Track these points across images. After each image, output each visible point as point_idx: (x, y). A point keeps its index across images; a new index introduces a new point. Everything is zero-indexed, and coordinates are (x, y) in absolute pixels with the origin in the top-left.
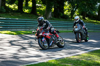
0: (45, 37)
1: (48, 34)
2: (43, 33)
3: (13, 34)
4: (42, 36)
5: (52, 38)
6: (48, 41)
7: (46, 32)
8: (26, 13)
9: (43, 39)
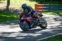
0: (26, 20)
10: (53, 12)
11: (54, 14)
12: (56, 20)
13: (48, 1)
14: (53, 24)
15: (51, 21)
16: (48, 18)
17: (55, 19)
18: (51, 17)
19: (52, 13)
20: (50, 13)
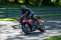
0: (28, 23)
1: (30, 21)
2: (26, 20)
3: (13, 21)
4: (24, 22)
5: (34, 23)
6: (30, 26)
7: (29, 18)
8: (21, 3)
9: (26, 25)
10: (12, 18)
11: (12, 21)
12: (15, 28)
13: (5, 4)
14: (11, 33)
15: (9, 30)
16: (5, 25)
17: (13, 27)
18: (9, 24)
19: (10, 19)
20: (7, 19)
